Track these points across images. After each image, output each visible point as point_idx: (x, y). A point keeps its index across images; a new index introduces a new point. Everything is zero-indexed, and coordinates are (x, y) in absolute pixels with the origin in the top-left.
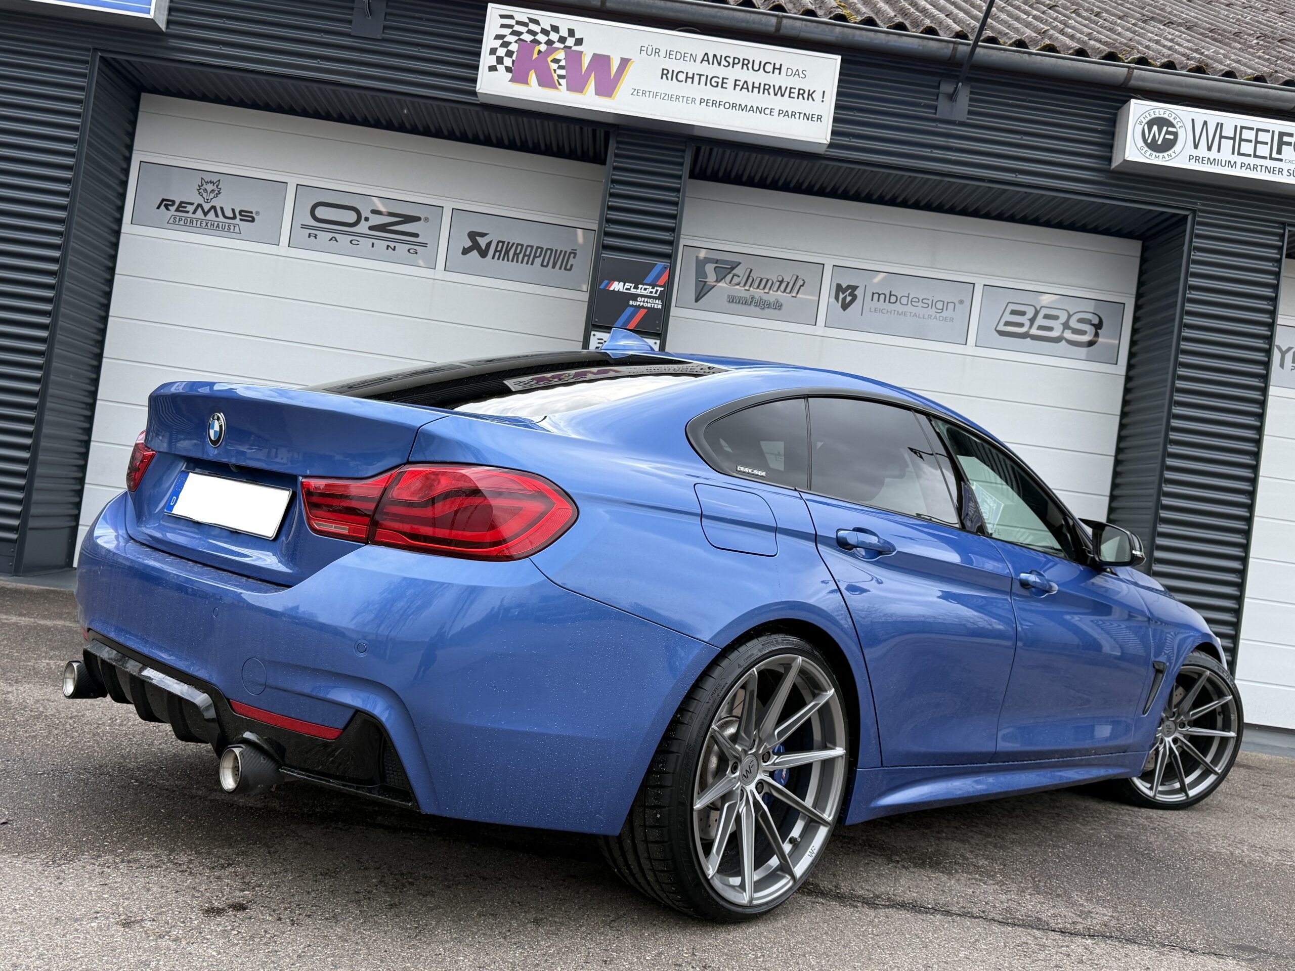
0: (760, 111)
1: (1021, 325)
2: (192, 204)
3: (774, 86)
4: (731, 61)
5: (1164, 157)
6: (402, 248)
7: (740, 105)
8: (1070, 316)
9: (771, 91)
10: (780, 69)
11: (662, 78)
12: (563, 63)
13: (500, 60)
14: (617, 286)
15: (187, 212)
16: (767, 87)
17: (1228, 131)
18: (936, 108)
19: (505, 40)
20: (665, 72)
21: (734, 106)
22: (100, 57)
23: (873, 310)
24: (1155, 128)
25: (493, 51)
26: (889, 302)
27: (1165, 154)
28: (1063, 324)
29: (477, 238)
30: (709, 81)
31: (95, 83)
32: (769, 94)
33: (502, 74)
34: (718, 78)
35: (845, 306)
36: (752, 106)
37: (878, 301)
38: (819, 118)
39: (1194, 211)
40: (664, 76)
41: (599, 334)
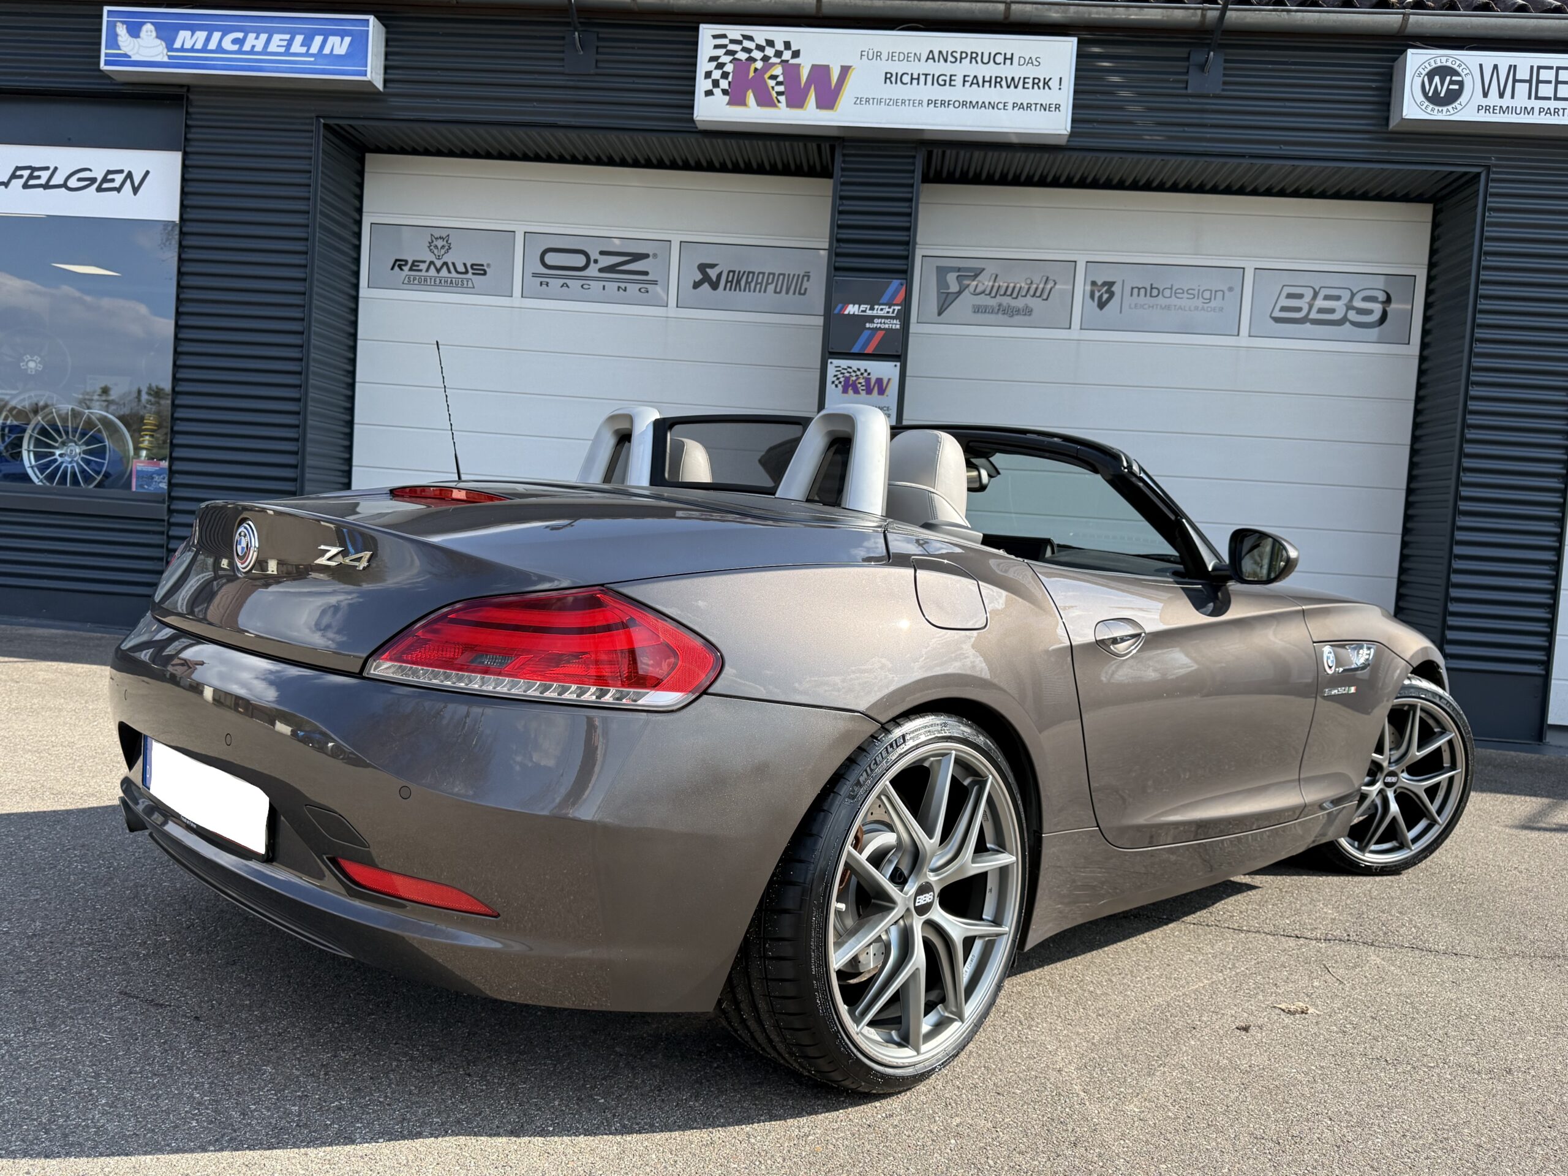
0: (992, 106)
1: (1299, 309)
2: (424, 262)
3: (1006, 78)
4: (958, 55)
5: (1448, 110)
6: (633, 288)
7: (971, 102)
8: (1353, 295)
9: (1004, 83)
10: (1011, 59)
11: (885, 82)
12: (781, 79)
13: (716, 84)
14: (852, 309)
15: (421, 270)
16: (999, 80)
17: (1523, 73)
18: (1187, 82)
19: (720, 61)
20: (889, 76)
21: (964, 104)
22: (325, 125)
23: (1133, 306)
24: (1437, 79)
25: (708, 75)
26: (1151, 296)
27: (1450, 108)
28: (1346, 305)
29: (708, 270)
30: (936, 80)
31: (321, 151)
32: (1001, 87)
33: (720, 97)
34: (945, 75)
35: (1102, 305)
36: (984, 102)
37: (1139, 295)
38: (1058, 107)
39: (1488, 168)
40: (888, 81)
41: (836, 362)
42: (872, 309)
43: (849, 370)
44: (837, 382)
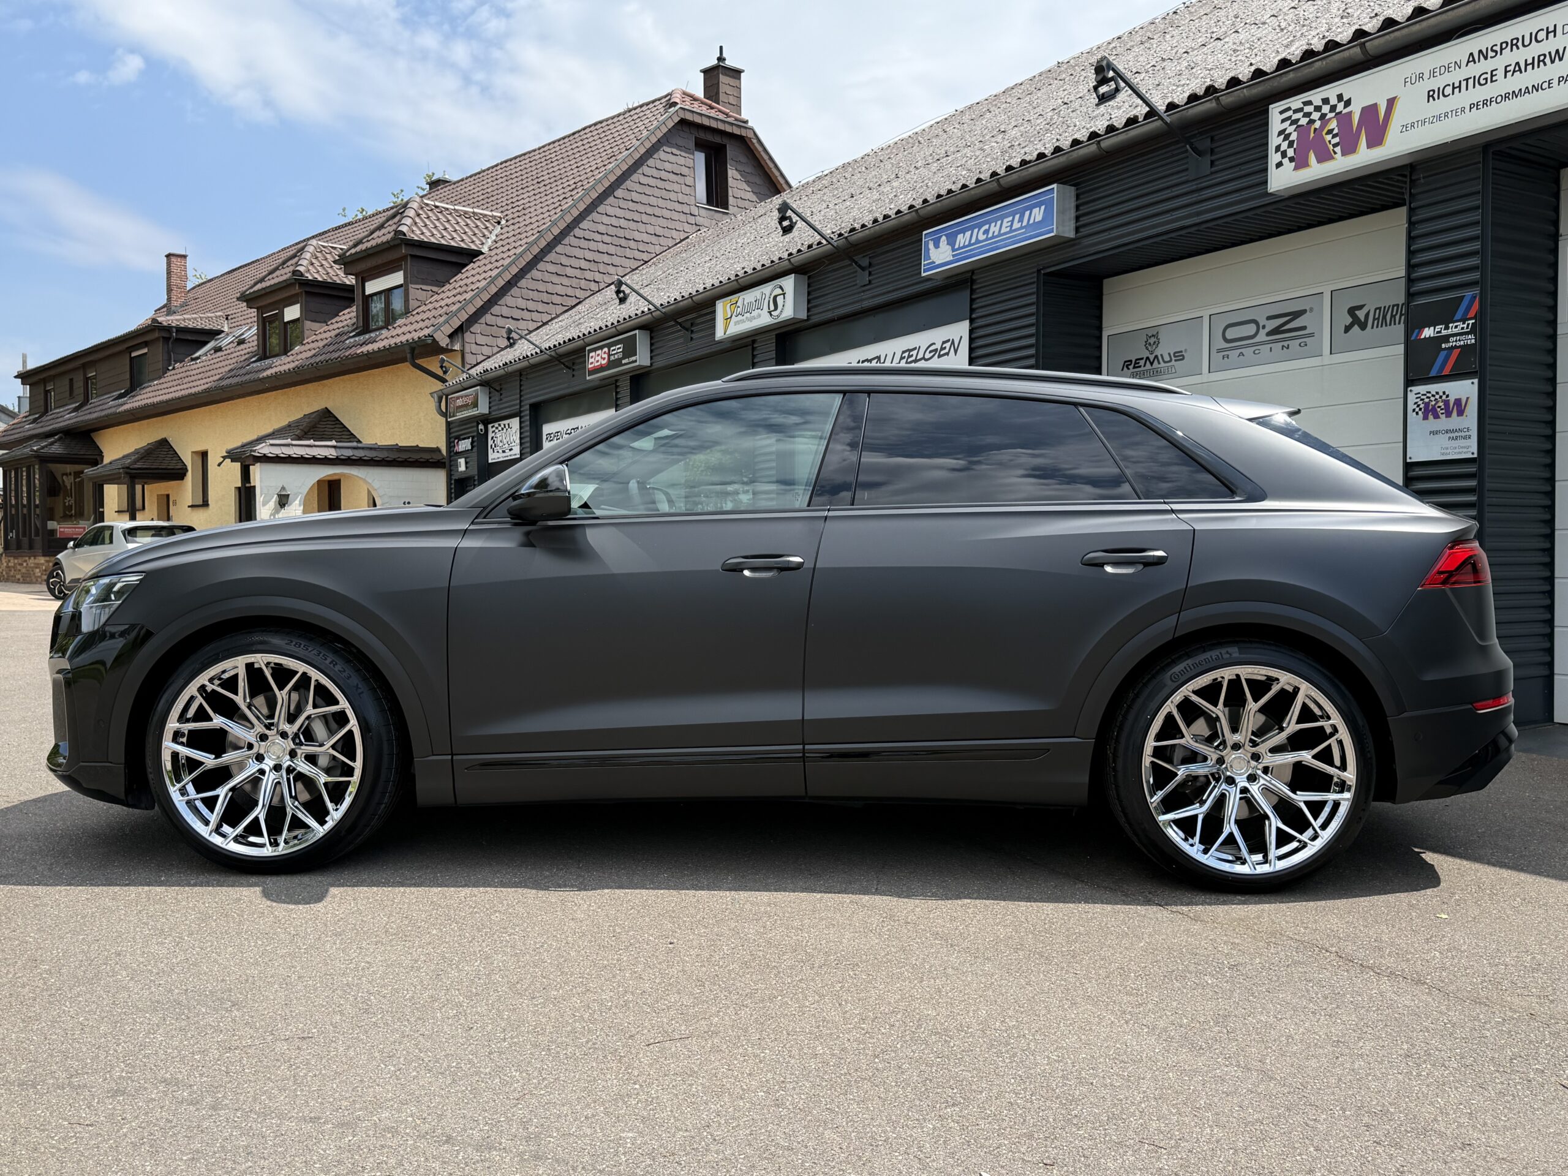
0: (1536, 88)
2: (1142, 358)
3: (1550, 53)
4: (1498, 48)
6: (1294, 345)
7: (1514, 92)
9: (1548, 60)
10: (1555, 31)
11: (1428, 101)
12: (1336, 131)
13: (1284, 154)
14: (1428, 332)
16: (1542, 58)
19: (1286, 132)
20: (1431, 93)
21: (1506, 97)
22: (1044, 276)
25: (1278, 148)
29: (1357, 312)
30: (1478, 81)
31: (1042, 295)
32: (1545, 64)
33: (1288, 165)
34: (1487, 73)
36: (1527, 88)
40: (1431, 98)
41: (1416, 389)
42: (1447, 328)
43: (1428, 395)
44: (1417, 410)
